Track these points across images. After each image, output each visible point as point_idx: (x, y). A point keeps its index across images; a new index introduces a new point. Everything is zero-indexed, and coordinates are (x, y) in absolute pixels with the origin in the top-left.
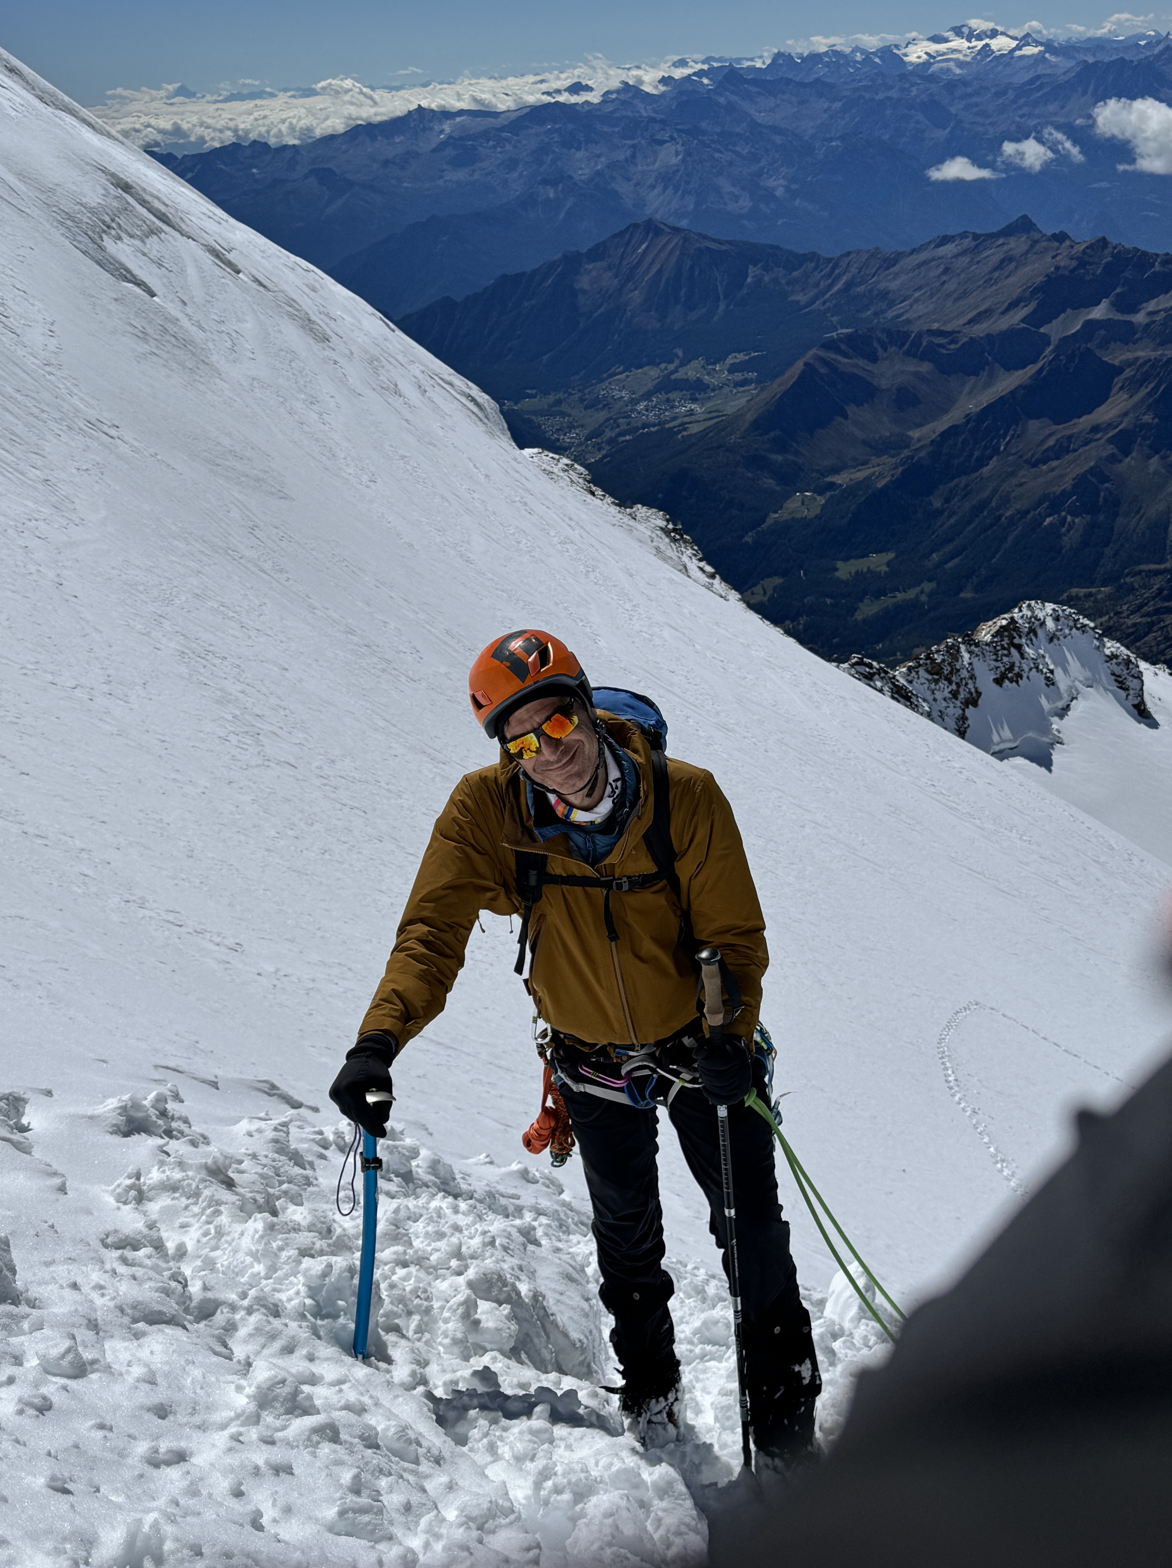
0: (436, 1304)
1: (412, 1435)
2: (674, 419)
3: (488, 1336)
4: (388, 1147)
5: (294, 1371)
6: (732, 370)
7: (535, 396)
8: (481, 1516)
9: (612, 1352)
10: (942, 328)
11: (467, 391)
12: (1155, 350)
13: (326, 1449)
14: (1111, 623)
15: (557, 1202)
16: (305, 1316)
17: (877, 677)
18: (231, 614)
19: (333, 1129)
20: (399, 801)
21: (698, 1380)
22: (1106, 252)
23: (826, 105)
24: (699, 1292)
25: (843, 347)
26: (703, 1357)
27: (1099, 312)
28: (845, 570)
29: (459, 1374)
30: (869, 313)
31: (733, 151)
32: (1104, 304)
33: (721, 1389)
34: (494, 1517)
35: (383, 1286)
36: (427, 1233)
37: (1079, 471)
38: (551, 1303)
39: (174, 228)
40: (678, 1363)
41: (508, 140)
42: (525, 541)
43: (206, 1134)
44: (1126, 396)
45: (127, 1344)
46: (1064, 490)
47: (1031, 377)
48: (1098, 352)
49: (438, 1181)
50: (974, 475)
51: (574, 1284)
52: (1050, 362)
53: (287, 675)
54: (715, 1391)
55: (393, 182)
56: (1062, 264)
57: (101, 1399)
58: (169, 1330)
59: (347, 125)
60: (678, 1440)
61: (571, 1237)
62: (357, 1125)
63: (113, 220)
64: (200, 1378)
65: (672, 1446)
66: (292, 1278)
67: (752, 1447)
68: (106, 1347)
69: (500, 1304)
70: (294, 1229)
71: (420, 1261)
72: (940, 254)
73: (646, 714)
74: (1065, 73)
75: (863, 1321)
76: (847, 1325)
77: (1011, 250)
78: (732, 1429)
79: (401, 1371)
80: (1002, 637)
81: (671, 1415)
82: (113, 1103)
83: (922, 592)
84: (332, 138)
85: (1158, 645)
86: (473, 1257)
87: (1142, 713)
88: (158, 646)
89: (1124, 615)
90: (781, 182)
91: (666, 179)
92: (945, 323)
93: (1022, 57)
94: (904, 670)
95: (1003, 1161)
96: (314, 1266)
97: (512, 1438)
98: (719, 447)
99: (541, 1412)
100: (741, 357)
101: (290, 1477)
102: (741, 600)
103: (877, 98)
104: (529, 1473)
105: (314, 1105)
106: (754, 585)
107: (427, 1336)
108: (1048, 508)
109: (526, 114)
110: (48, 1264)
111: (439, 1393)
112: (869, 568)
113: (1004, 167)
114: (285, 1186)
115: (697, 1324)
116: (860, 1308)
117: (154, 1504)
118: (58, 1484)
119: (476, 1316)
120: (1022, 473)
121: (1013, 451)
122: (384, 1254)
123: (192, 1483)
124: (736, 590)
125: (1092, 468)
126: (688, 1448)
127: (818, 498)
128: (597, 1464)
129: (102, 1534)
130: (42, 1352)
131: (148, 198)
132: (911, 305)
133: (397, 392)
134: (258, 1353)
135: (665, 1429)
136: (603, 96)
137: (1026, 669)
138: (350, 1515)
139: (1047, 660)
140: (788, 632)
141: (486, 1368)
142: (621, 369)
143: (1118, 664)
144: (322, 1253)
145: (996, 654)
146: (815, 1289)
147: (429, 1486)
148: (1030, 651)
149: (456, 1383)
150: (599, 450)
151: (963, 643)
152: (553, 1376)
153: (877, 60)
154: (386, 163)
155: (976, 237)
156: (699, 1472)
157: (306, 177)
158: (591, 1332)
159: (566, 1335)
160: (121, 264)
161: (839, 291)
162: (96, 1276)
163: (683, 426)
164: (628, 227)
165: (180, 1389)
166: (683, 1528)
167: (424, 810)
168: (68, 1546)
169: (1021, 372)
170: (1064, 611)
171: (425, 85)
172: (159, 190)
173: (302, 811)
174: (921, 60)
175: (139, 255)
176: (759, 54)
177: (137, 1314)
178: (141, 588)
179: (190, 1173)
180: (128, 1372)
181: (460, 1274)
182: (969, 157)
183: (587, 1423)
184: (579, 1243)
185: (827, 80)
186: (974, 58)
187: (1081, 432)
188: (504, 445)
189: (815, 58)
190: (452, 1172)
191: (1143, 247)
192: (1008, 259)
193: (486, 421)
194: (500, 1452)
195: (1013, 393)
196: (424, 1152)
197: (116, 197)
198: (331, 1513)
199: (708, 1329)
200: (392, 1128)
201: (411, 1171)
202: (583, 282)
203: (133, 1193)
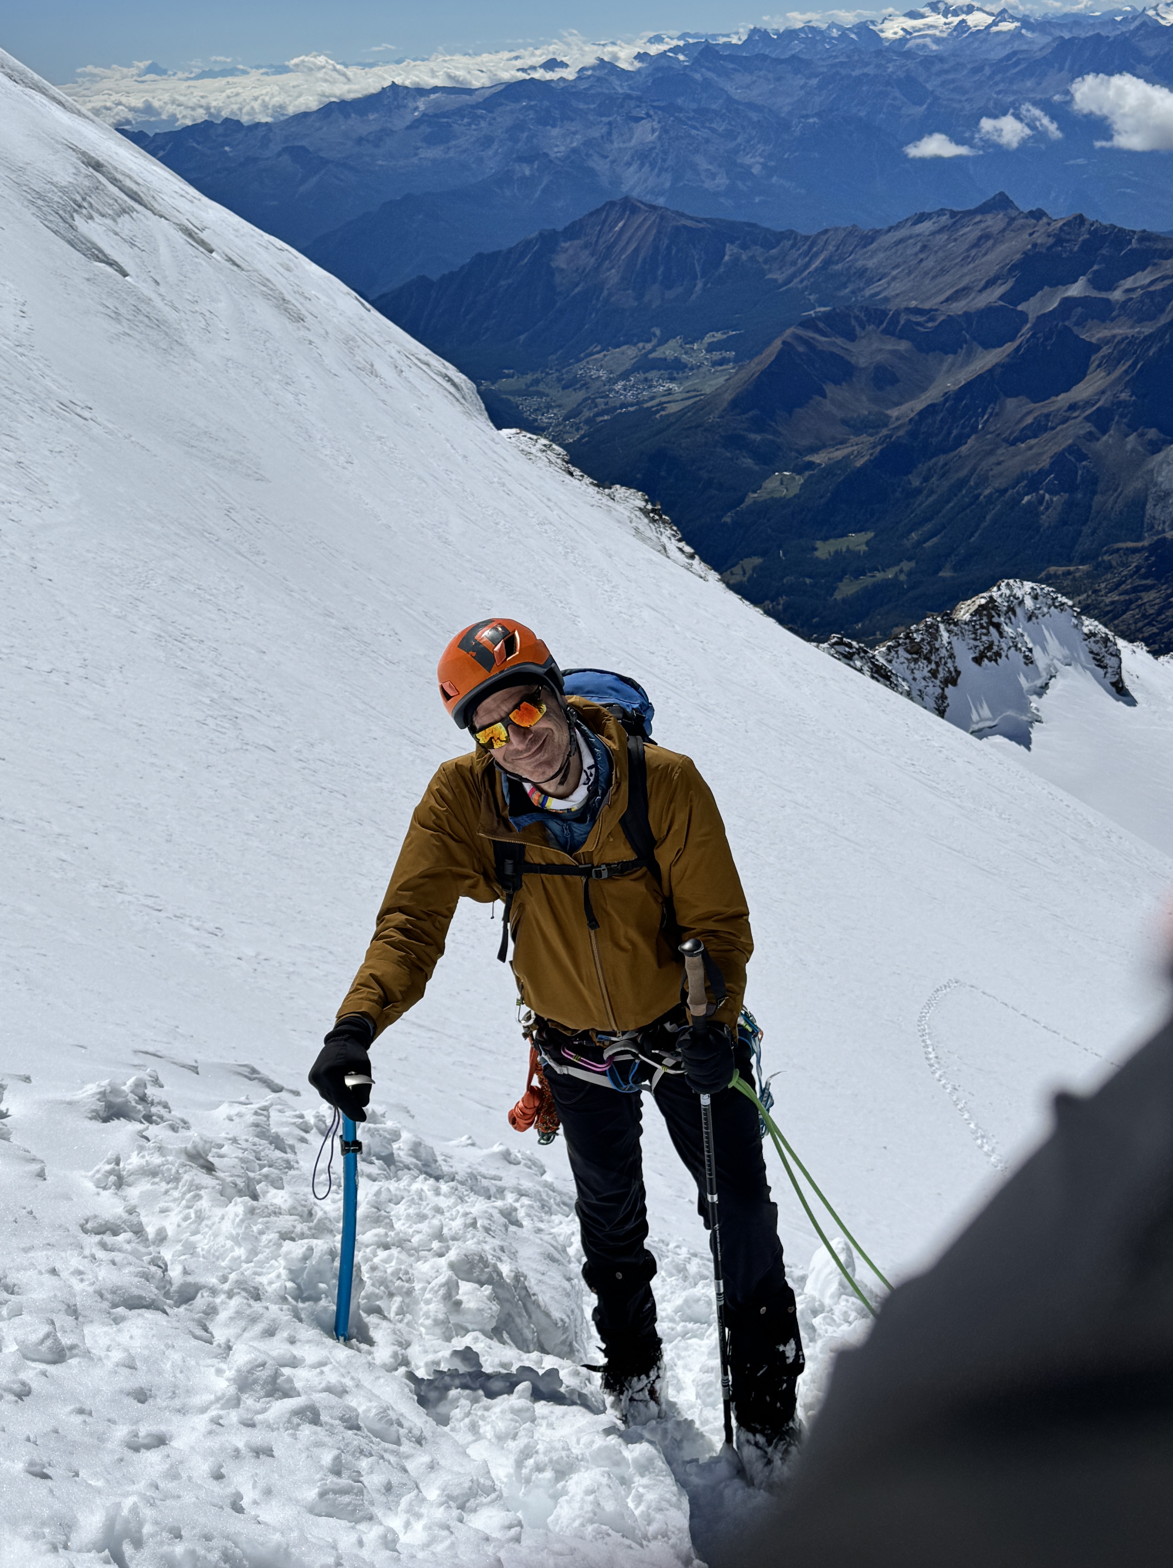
0: (418, 1286)
1: (393, 1415)
2: (652, 398)
3: (469, 1317)
4: (369, 1130)
5: (275, 1353)
6: (711, 348)
7: (512, 376)
8: (463, 1495)
9: (594, 1330)
10: (920, 306)
11: (444, 371)
12: (1132, 327)
13: (307, 1431)
14: (1089, 601)
15: (539, 1183)
16: (286, 1299)
17: (856, 656)
18: (208, 597)
19: (314, 1113)
20: (379, 784)
21: (679, 1357)
22: (1083, 229)
23: (802, 82)
24: (681, 1270)
25: (821, 325)
26: (684, 1335)
27: (1076, 290)
28: (824, 550)
29: (440, 1354)
30: (848, 290)
31: (710, 128)
32: (1082, 281)
33: (703, 1366)
34: (475, 1495)
35: (364, 1268)
36: (408, 1215)
37: (1056, 449)
38: (532, 1283)
39: (146, 207)
40: (660, 1341)
41: (482, 117)
42: (503, 522)
43: (186, 1119)
44: (1103, 374)
45: (106, 1329)
46: (1041, 469)
47: (1009, 355)
48: (1076, 330)
49: (419, 1163)
50: (952, 454)
51: (556, 1264)
52: (1028, 340)
53: (266, 658)
54: (697, 1368)
55: (367, 159)
56: (1039, 241)
57: (80, 1384)
58: (149, 1315)
59: (320, 102)
60: (659, 1417)
61: (553, 1217)
62: (336, 1109)
63: (84, 199)
64: (180, 1363)
65: (654, 1422)
66: (273, 1262)
67: (734, 1423)
68: (86, 1332)
69: (482, 1284)
70: (275, 1213)
71: (402, 1243)
72: (917, 232)
73: (630, 697)
74: (1041, 49)
75: (844, 1297)
76: (827, 1301)
77: (987, 227)
78: (713, 1406)
79: (383, 1352)
80: (981, 616)
81: (653, 1393)
82: (92, 1088)
83: (901, 571)
84: (305, 115)
85: (1136, 623)
86: (454, 1239)
87: (1120, 691)
88: (135, 629)
89: (1103, 593)
90: (758, 159)
91: (643, 156)
92: (922, 301)
93: (998, 33)
94: (884, 649)
95: (983, 1137)
96: (296, 1249)
97: (494, 1418)
98: (697, 427)
99: (523, 1391)
100: (719, 336)
101: (270, 1459)
102: (720, 580)
103: (854, 74)
104: (510, 1452)
105: (294, 1089)
106: (734, 565)
107: (409, 1317)
108: (1026, 486)
109: (501, 91)
110: (26, 1250)
111: (421, 1373)
112: (848, 547)
113: (980, 144)
114: (265, 1170)
115: (679, 1302)
116: (841, 1285)
117: (135, 1488)
118: (37, 1469)
119: (458, 1297)
120: (999, 452)
121: (992, 429)
122: (365, 1236)
123: (172, 1466)
124: (716, 570)
125: (1070, 446)
126: (670, 1425)
127: (797, 477)
128: (578, 1442)
129: (80, 1517)
130: (21, 1337)
131: (119, 176)
132: (889, 283)
133: (373, 373)
134: (239, 1336)
135: (646, 1406)
136: (579, 72)
137: (1005, 647)
138: (331, 1496)
139: (1026, 638)
140: (768, 613)
141: (468, 1348)
142: (598, 348)
143: (1096, 642)
144: (302, 1236)
145: (975, 633)
146: (796, 1266)
147: (410, 1466)
148: (1008, 630)
149: (438, 1363)
150: (578, 429)
151: (942, 622)
152: (535, 1355)
153: (853, 36)
154: (360, 141)
155: (953, 214)
156: (680, 1448)
157: (279, 155)
158: (572, 1311)
159: (547, 1315)
160: (92, 243)
161: (817, 269)
162: (75, 1261)
163: (661, 406)
164: (605, 206)
165: (160, 1373)
166: (664, 1504)
167: (404, 793)
168: (47, 1531)
169: (999, 350)
170: (1042, 589)
171: (399, 62)
172: (131, 169)
173: (281, 795)
174: (897, 36)
175: (111, 234)
176: (734, 30)
177: (117, 1299)
178: (117, 571)
179: (170, 1158)
180: (107, 1357)
181: (441, 1255)
182: (946, 134)
183: (569, 1401)
184: (561, 1223)
185: (803, 56)
186: (950, 34)
187: (1059, 410)
188: (480, 425)
189: (791, 34)
190: (434, 1155)
191: (1119, 225)
192: (985, 237)
193: (462, 401)
194: (481, 1431)
195: (991, 371)
196: (405, 1135)
197: (87, 176)
198: (311, 1494)
199: (689, 1307)
200: (373, 1111)
201: (392, 1154)
202: (560, 261)
203: (112, 1178)
